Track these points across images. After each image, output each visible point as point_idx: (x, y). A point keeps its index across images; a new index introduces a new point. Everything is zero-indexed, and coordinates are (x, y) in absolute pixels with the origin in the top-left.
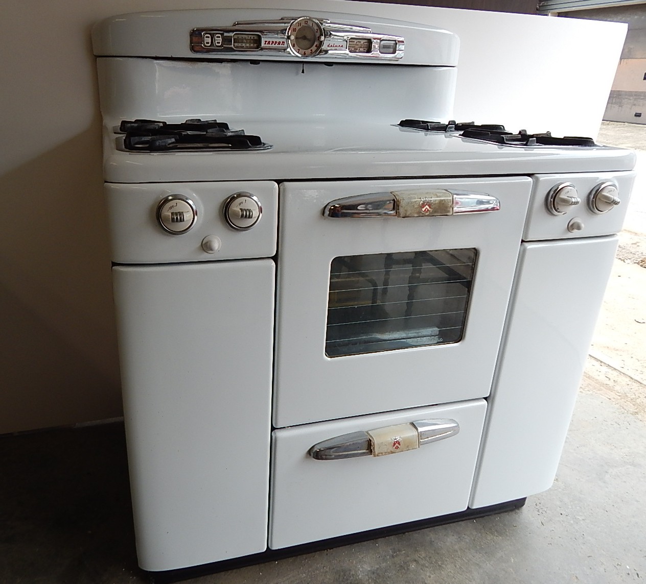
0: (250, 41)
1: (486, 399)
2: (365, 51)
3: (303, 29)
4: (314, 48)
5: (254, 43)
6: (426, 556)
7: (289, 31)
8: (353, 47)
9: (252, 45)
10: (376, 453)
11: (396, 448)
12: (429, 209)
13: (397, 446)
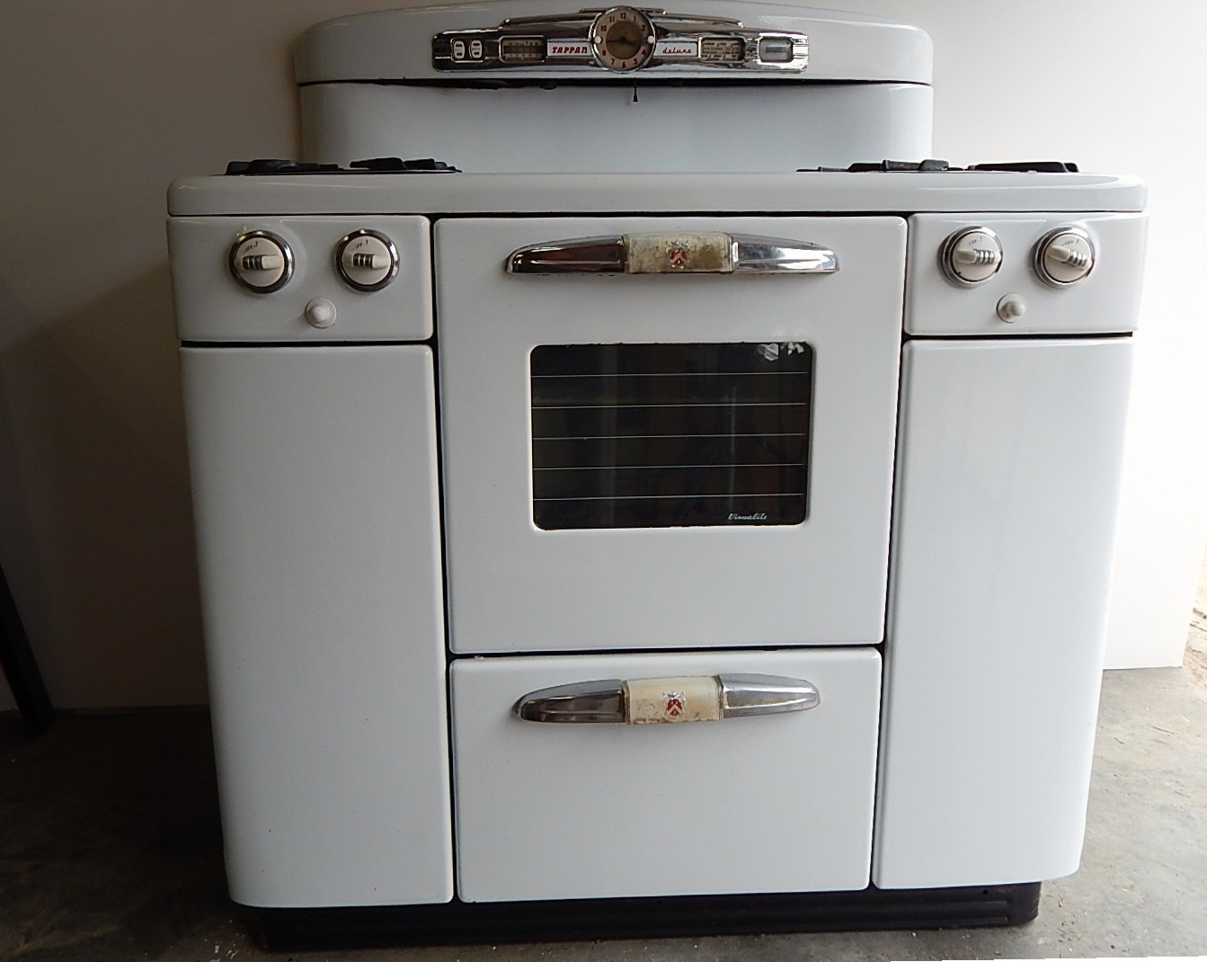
0: (531, 49)
1: (876, 646)
2: (736, 58)
3: (619, 26)
4: (639, 56)
5: (536, 52)
7: (593, 31)
8: (712, 53)
9: (534, 56)
10: (632, 718)
11: (672, 713)
12: (683, 260)
13: (675, 710)
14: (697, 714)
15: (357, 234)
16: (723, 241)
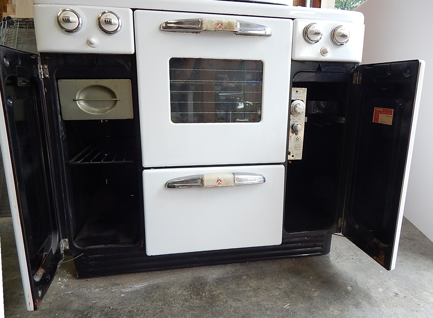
1: (283, 163)
6: (255, 273)
10: (205, 185)
11: (218, 184)
12: (221, 26)
13: (219, 182)
14: (227, 184)
15: (104, 13)
16: (235, 21)
